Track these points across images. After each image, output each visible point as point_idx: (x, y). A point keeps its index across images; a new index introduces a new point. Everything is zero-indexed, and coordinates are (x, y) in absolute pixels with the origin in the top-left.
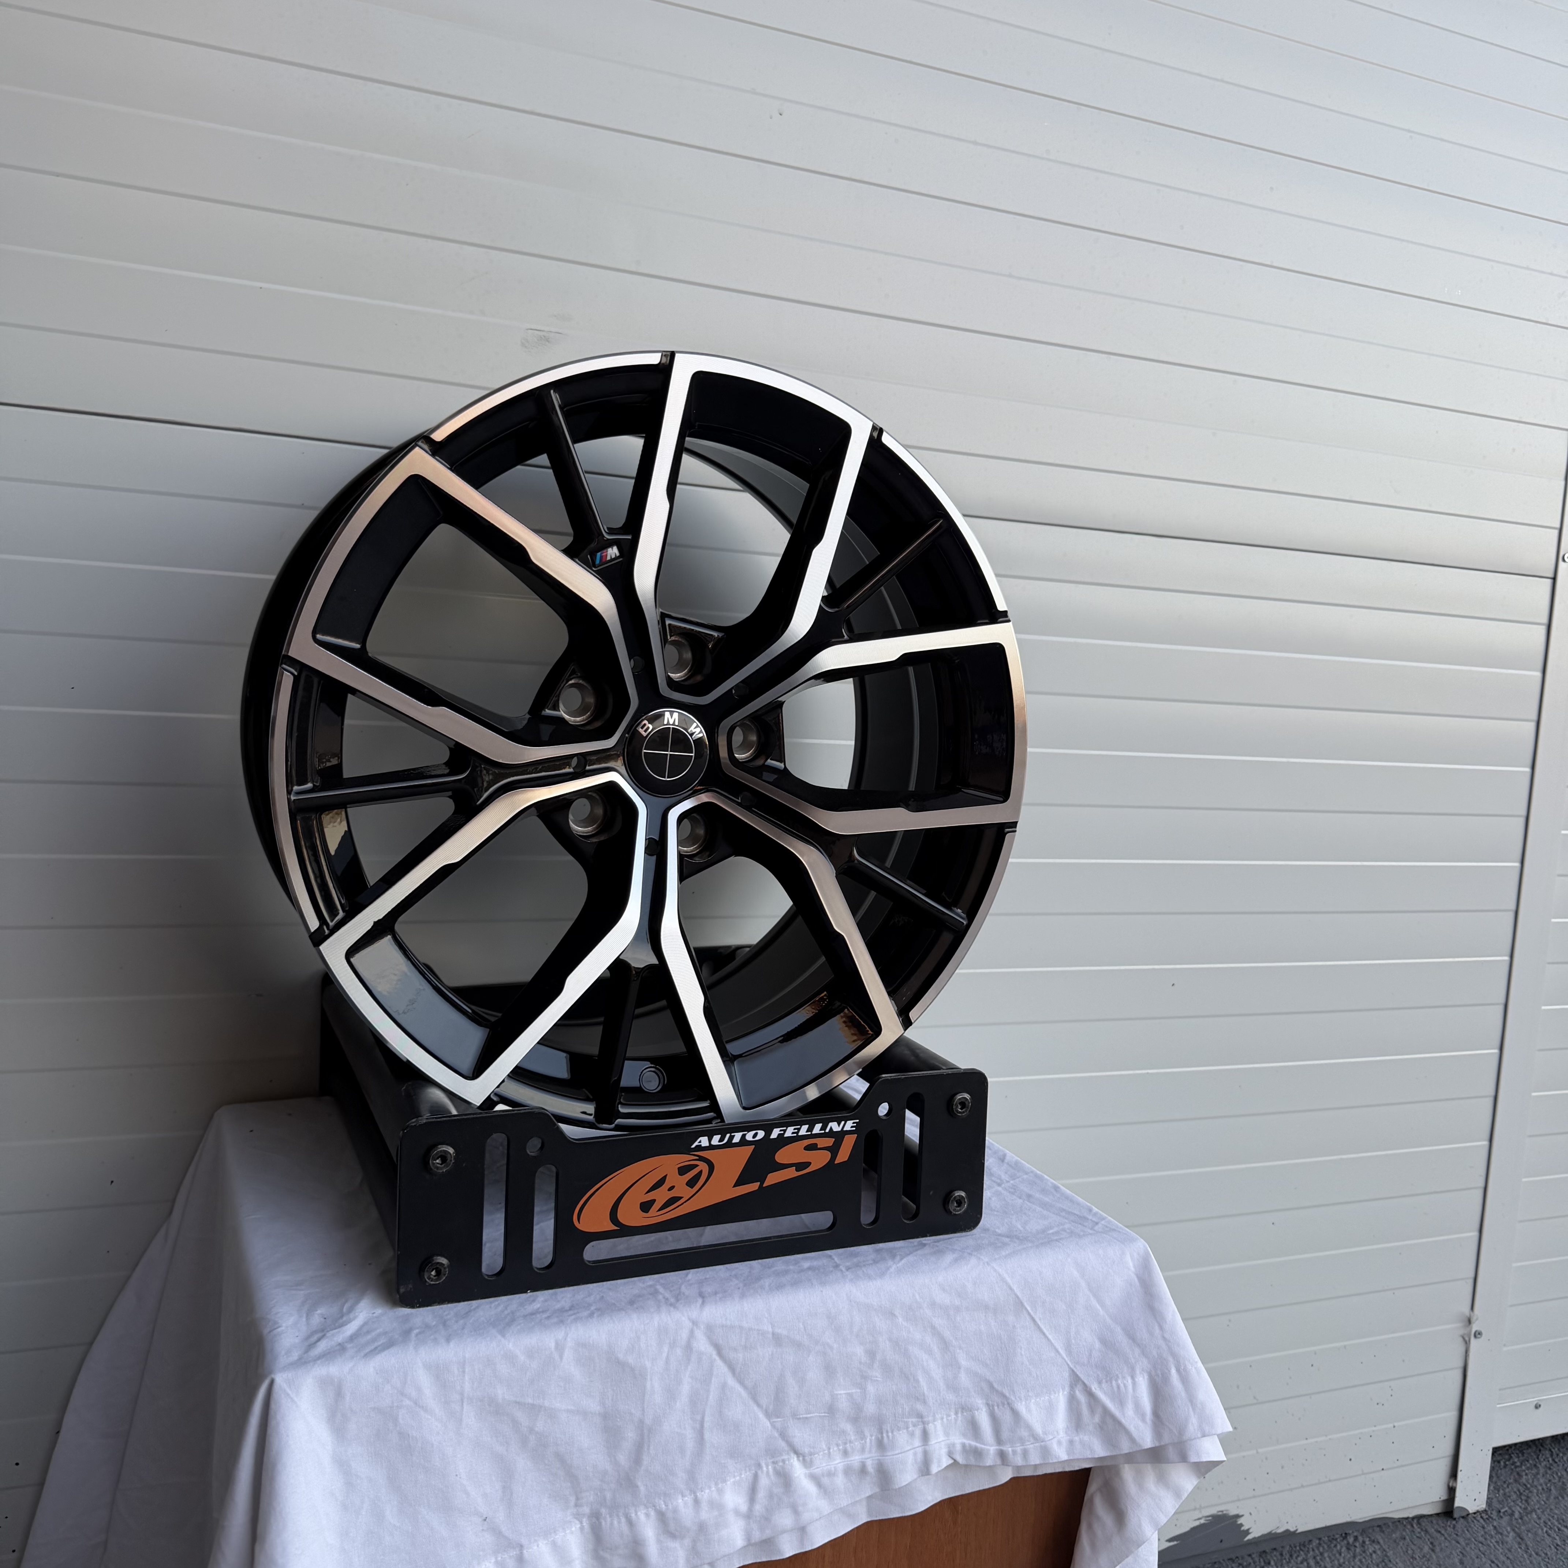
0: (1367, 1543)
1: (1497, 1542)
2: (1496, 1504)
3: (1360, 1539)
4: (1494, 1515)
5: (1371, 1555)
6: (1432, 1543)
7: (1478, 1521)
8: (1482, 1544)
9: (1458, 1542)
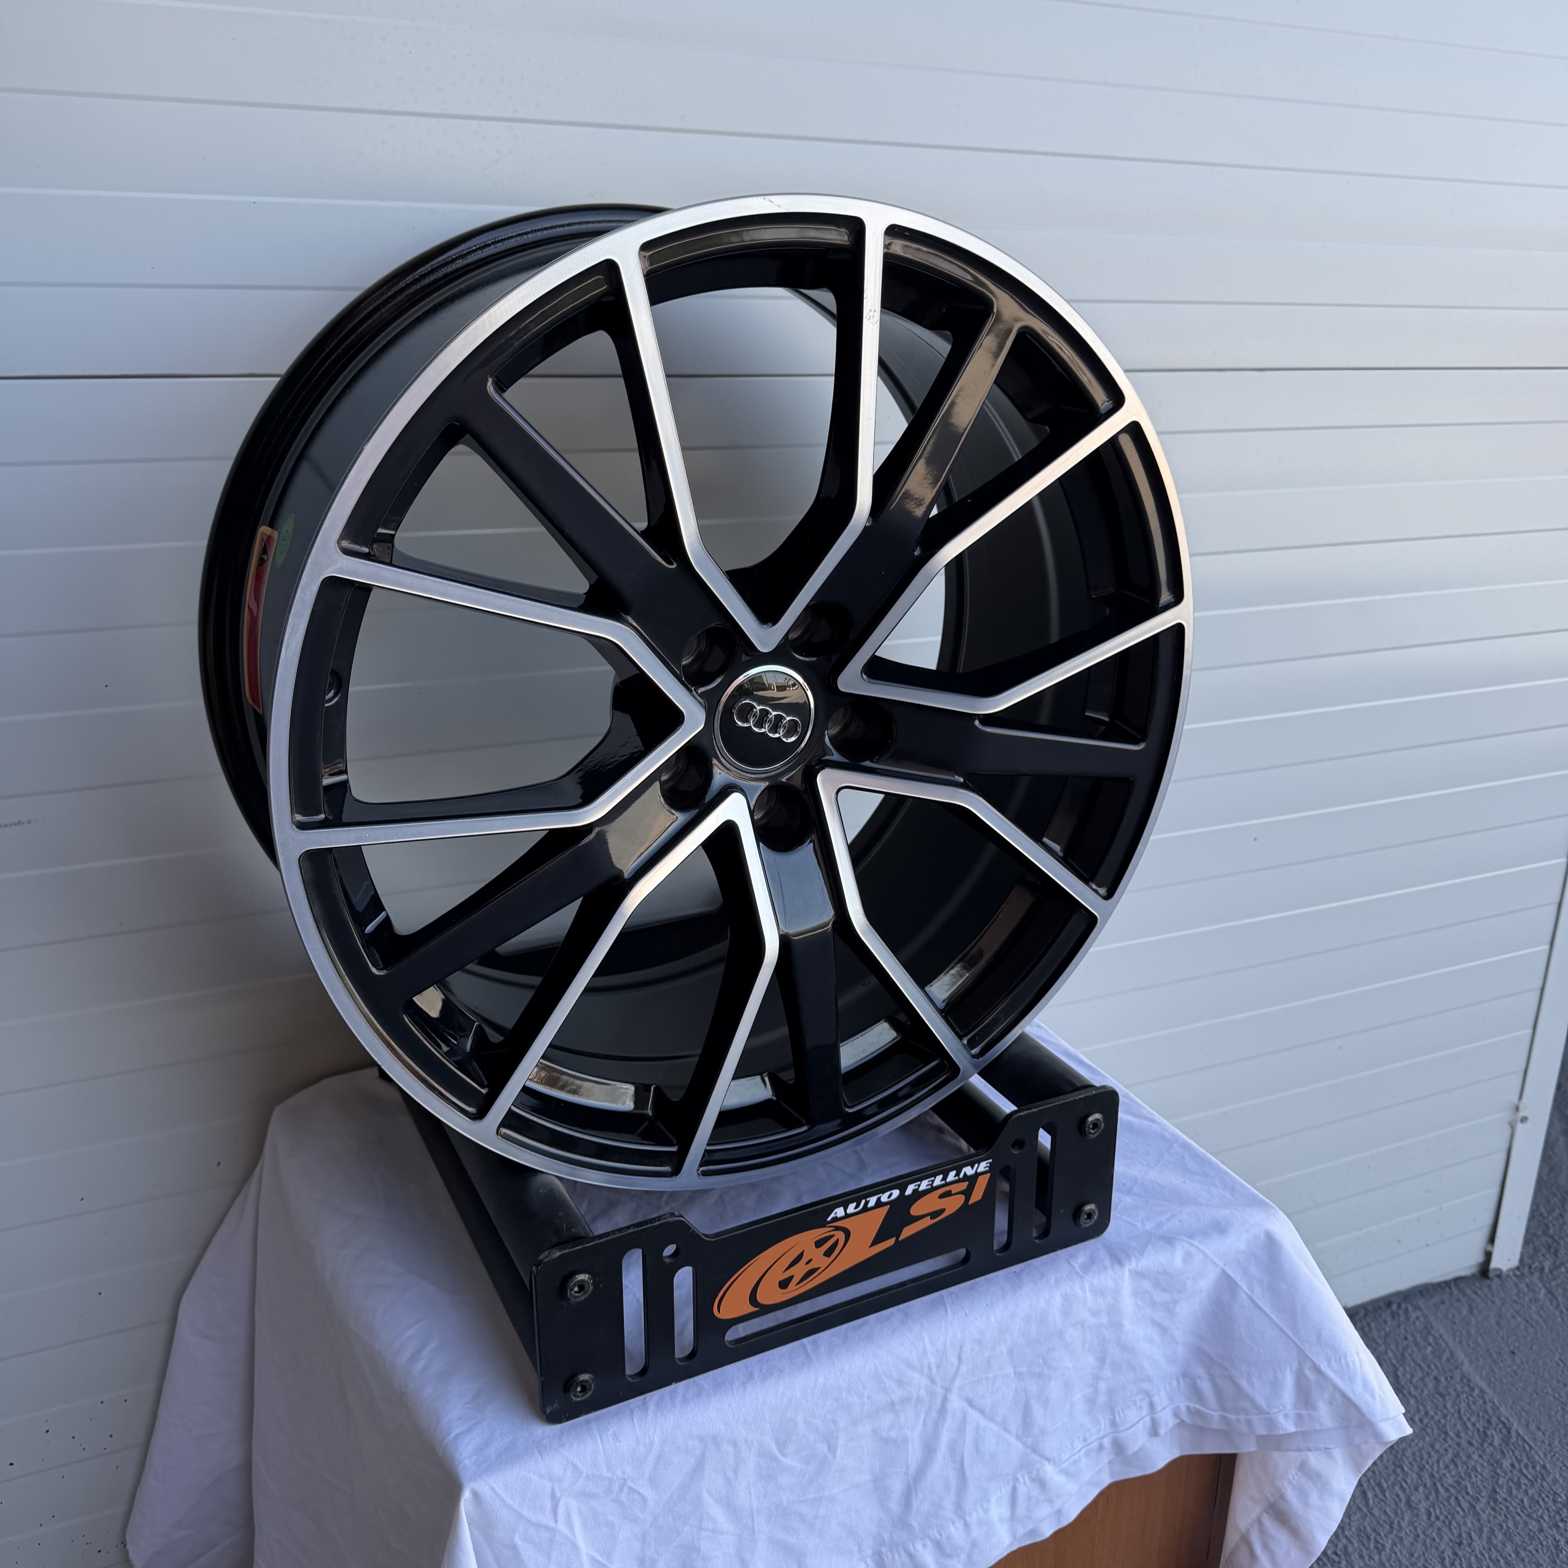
0: (1410, 1308)
1: (1530, 1301)
2: (1527, 1261)
3: (1403, 1306)
4: (1526, 1271)
5: (1414, 1322)
6: (1470, 1306)
7: (1511, 1278)
8: (1515, 1302)
9: (1493, 1302)
